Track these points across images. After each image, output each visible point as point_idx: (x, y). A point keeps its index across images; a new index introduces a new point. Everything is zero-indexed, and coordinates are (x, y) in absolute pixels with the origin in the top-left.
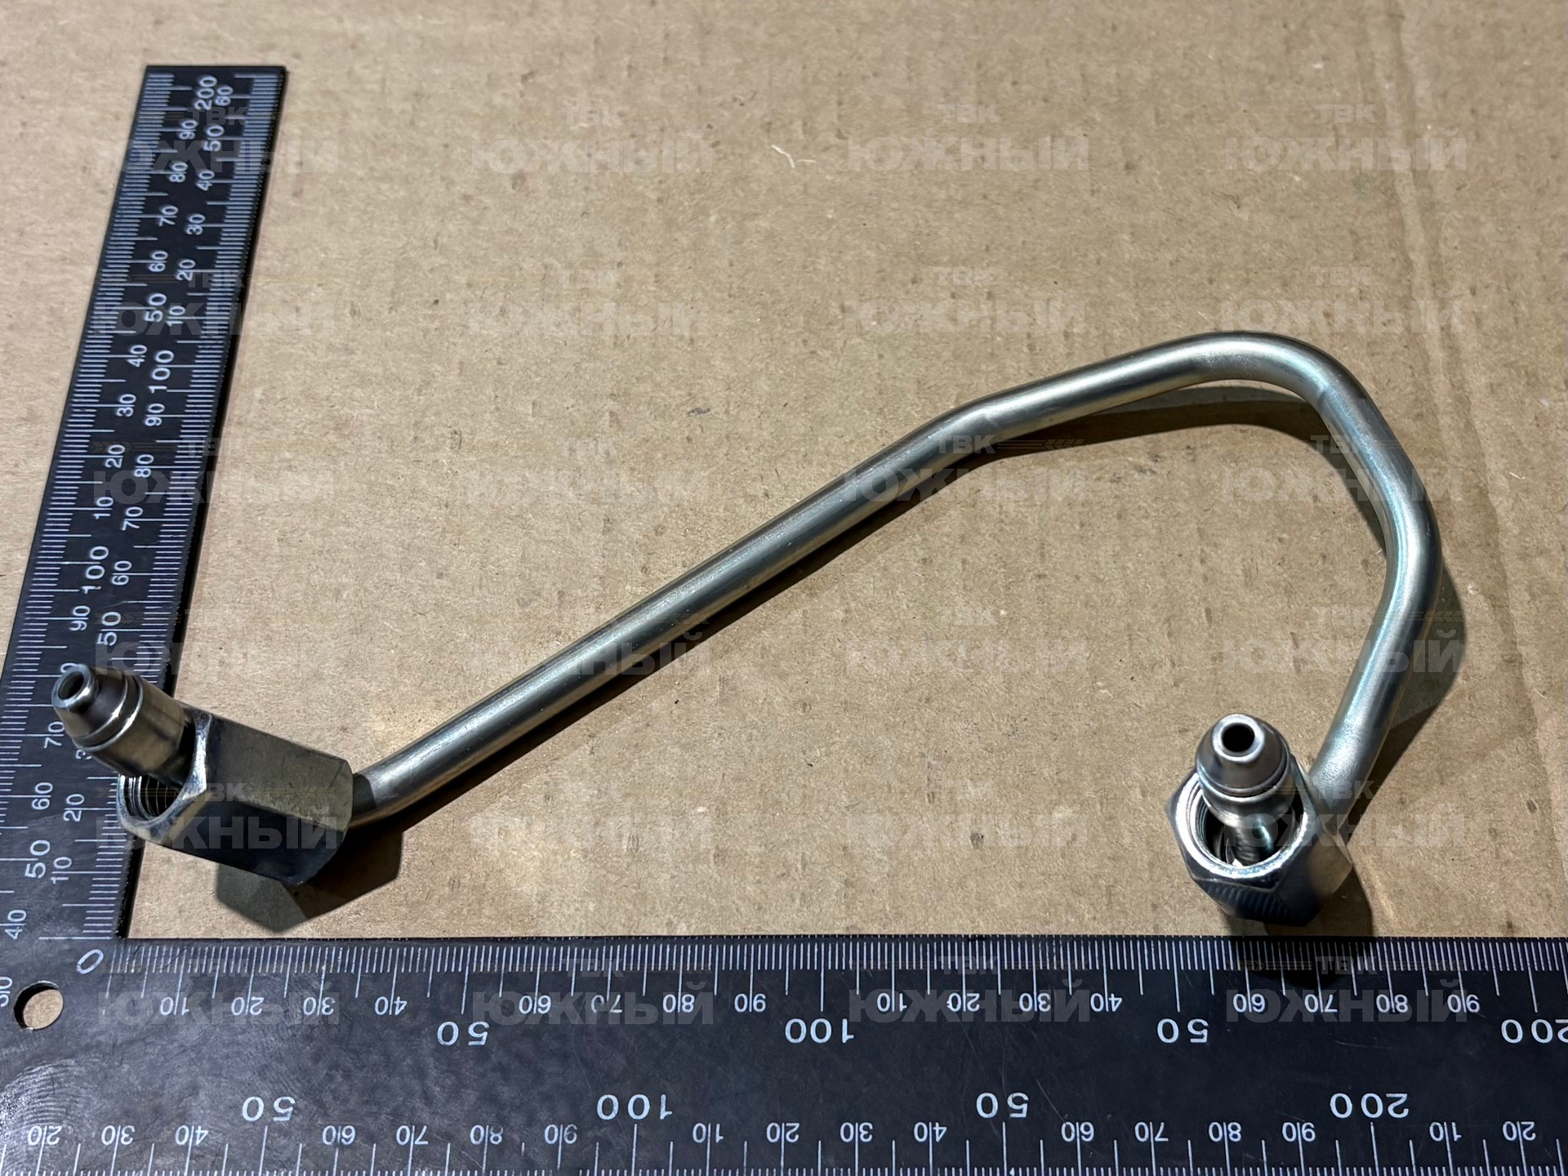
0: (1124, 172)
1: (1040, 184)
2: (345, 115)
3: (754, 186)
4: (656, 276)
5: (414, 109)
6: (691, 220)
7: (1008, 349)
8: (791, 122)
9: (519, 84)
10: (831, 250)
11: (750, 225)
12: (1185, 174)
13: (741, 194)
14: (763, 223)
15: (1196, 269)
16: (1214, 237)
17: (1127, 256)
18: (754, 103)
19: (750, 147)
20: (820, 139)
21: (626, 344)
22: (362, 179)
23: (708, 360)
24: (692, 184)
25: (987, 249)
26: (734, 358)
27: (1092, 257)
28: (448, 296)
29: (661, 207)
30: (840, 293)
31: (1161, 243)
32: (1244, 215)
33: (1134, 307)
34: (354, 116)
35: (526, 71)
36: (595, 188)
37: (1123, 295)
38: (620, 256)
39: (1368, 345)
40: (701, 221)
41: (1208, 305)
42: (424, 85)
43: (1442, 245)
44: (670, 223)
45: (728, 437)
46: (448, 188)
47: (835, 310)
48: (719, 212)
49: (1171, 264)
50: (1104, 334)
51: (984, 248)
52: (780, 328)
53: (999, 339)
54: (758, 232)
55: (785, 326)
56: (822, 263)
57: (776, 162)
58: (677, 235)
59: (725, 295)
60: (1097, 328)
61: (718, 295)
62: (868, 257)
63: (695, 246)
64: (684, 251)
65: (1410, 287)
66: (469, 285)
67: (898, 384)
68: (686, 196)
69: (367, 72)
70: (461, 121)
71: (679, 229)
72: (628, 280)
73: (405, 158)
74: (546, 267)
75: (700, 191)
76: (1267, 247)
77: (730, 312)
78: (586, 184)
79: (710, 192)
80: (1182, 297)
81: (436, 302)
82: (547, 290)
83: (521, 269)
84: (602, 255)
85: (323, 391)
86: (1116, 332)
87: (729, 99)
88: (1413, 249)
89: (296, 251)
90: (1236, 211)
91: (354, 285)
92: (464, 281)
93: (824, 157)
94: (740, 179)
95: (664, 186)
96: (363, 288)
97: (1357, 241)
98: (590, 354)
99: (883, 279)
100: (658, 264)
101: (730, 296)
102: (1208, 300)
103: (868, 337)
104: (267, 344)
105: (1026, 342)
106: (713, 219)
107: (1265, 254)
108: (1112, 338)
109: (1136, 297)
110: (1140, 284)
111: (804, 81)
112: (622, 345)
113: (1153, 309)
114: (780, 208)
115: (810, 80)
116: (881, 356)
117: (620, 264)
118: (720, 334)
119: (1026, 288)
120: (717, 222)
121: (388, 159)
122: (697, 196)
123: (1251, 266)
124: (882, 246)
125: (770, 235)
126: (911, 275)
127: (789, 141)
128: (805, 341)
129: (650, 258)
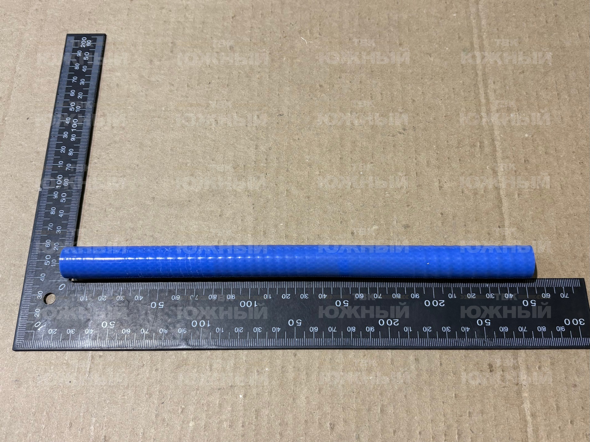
0: (399, 46)
1: (375, 49)
2: (184, 28)
3: (296, 49)
4: (269, 76)
5: (203, 27)
6: (278, 59)
7: (365, 98)
8: (306, 30)
9: (231, 19)
10: (317, 68)
11: (295, 61)
12: (416, 47)
13: (292, 51)
14: (299, 61)
15: (418, 75)
16: (423, 66)
17: (399, 71)
18: (296, 25)
19: (295, 38)
20: (314, 35)
21: (261, 95)
22: (189, 47)
23: (283, 101)
24: (279, 49)
25: (360, 68)
26: (290, 100)
27: (389, 71)
28: (213, 81)
29: (270, 55)
30: (319, 81)
31: (408, 67)
32: (432, 59)
33: (400, 85)
34: (186, 29)
35: (233, 16)
36: (252, 50)
37: (397, 82)
38: (259, 70)
39: (464, 98)
40: (281, 60)
41: (421, 85)
42: (205, 19)
43: (486, 69)
44: (273, 60)
45: (288, 122)
46: (212, 50)
47: (318, 86)
48: (286, 57)
49: (411, 73)
50: (392, 94)
51: (359, 68)
52: (302, 91)
53: (363, 95)
54: (297, 63)
55: (304, 91)
56: (315, 72)
57: (302, 42)
58: (275, 64)
59: (288, 81)
60: (390, 92)
61: (286, 81)
62: (327, 70)
63: (280, 67)
64: (277, 69)
65: (477, 81)
66: (219, 78)
67: (334, 108)
68: (277, 52)
69: (190, 16)
70: (215, 30)
71: (275, 62)
72: (262, 77)
73: (200, 41)
74: (239, 73)
75: (281, 51)
76: (438, 69)
77: (289, 86)
78: (250, 49)
79: (284, 51)
80: (414, 83)
81: (210, 83)
82: (239, 80)
83: (232, 74)
84: (254, 70)
85: (181, 108)
86: (395, 93)
87: (289, 24)
88: (478, 70)
89: (172, 68)
90: (430, 58)
91: (188, 78)
92: (217, 77)
93: (315, 41)
94: (292, 47)
95: (271, 49)
96: (190, 79)
97: (463, 67)
98: (251, 98)
99: (331, 77)
100: (269, 72)
101: (289, 82)
102: (421, 84)
103: (326, 94)
104: (165, 95)
105: (371, 96)
106: (284, 59)
107: (437, 71)
108: (394, 95)
109: (401, 83)
110: (402, 79)
111: (310, 18)
112: (260, 96)
113: (406, 86)
114: (303, 56)
115: (312, 18)
116: (330, 100)
117: (259, 72)
118: (286, 93)
119: (371, 80)
120: (286, 60)
121: (196, 42)
122: (280, 52)
123: (433, 74)
124: (331, 67)
125: (300, 64)
126: (339, 76)
127: (306, 36)
128: (309, 95)
129: (267, 70)
